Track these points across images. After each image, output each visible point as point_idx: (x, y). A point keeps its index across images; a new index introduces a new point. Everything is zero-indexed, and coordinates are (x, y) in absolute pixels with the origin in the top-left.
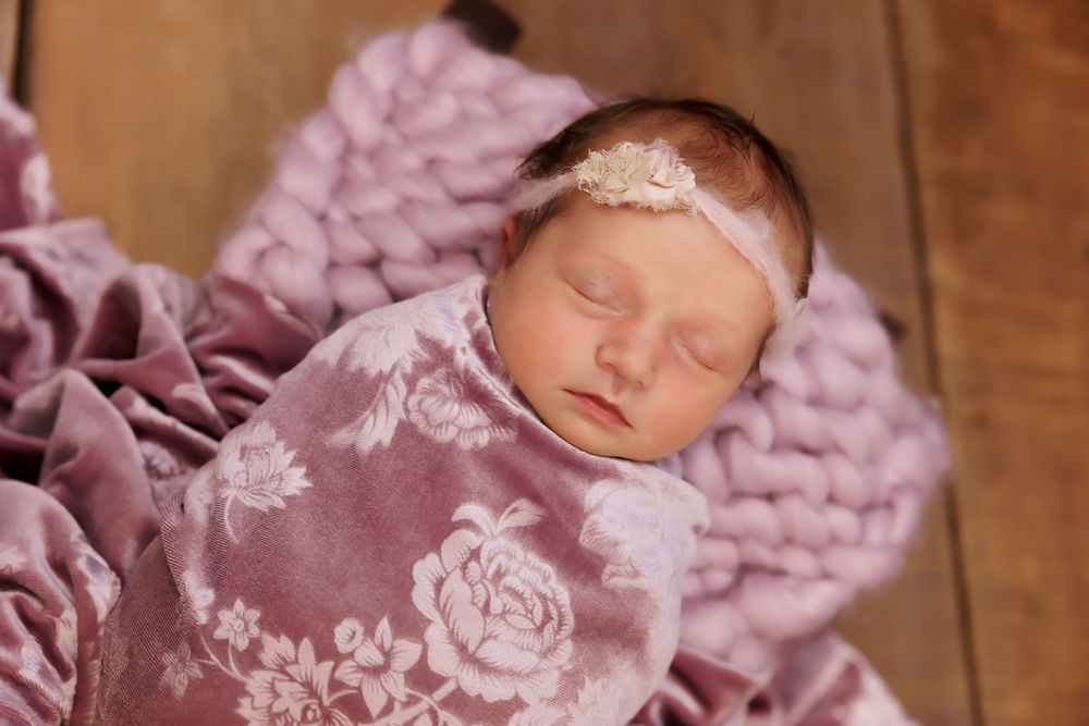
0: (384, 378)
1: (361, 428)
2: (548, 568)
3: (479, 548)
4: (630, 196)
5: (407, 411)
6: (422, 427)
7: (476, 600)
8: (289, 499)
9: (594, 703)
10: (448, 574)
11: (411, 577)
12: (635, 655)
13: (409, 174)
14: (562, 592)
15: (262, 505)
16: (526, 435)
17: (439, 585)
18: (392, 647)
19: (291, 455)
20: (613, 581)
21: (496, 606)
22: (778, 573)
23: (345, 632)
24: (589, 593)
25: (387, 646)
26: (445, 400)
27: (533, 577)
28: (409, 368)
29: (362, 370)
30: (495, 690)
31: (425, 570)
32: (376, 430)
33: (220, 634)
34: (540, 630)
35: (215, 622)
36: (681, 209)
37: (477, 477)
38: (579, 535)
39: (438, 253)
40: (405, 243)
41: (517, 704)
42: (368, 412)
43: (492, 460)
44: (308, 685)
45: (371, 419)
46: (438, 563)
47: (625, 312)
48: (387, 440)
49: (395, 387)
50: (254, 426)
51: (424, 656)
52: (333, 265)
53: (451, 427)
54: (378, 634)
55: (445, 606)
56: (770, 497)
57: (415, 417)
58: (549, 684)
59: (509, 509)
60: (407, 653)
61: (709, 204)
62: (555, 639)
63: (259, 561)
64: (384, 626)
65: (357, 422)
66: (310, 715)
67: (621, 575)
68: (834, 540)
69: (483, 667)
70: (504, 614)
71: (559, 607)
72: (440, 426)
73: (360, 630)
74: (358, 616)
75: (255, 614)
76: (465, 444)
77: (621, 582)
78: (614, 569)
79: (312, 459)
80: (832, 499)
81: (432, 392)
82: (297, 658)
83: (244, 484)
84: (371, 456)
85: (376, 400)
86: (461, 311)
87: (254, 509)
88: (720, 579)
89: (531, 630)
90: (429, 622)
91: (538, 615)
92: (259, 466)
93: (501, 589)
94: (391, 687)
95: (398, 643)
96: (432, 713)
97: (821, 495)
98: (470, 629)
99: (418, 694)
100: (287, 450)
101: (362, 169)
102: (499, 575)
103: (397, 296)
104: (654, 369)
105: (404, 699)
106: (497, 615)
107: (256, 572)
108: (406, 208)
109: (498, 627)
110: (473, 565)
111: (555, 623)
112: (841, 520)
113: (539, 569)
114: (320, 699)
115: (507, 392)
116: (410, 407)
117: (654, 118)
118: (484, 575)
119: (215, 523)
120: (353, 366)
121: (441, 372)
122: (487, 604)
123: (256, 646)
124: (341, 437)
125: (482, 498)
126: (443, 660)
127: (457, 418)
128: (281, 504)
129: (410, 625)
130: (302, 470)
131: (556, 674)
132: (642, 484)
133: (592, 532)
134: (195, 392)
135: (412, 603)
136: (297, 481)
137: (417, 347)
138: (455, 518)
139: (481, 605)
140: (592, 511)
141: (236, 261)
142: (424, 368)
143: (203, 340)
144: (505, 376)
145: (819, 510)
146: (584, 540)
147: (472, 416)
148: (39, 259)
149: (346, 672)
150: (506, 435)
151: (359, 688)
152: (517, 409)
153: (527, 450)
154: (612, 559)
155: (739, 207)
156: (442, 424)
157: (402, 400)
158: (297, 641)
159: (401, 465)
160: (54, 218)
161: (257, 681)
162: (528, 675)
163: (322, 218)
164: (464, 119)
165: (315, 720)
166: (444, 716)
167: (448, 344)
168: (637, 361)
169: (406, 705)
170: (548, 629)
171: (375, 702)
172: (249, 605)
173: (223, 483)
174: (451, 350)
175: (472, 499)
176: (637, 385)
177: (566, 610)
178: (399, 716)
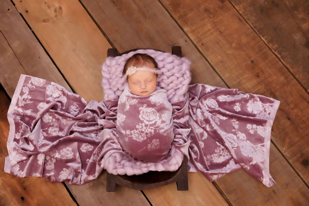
0: (125, 102)
2: (151, 108)
3: (143, 111)
4: (132, 74)
5: (129, 104)
6: (131, 104)
7: (146, 116)
9: (164, 116)
10: (142, 115)
11: (139, 118)
13: (115, 78)
14: (154, 109)
15: (123, 121)
16: (140, 98)
17: (142, 117)
21: (148, 115)
22: (179, 88)
23: (137, 127)
24: (156, 108)
27: (150, 110)
30: (153, 122)
31: (140, 116)
32: (128, 107)
33: (127, 134)
34: (154, 114)
35: (126, 133)
36: (137, 71)
37: (139, 105)
39: (123, 84)
40: (119, 86)
41: (156, 122)
42: (126, 106)
43: (139, 103)
44: (137, 133)
47: (139, 83)
48: (129, 108)
49: (127, 102)
50: (118, 114)
51: (145, 124)
52: (115, 92)
55: (144, 118)
56: (172, 82)
58: (158, 118)
59: (144, 106)
60: (144, 124)
61: (139, 69)
64: (140, 124)
65: (126, 108)
68: (181, 81)
69: (151, 121)
72: (133, 103)
74: (137, 124)
75: (129, 130)
76: (136, 103)
77: (159, 104)
79: (124, 114)
80: (178, 78)
81: (130, 100)
82: (135, 132)
83: (121, 120)
84: (129, 110)
86: (128, 90)
88: (174, 93)
91: (153, 113)
92: (121, 117)
94: (144, 128)
95: (142, 124)
96: (149, 128)
97: (177, 78)
98: (147, 118)
99: (147, 127)
100: (122, 114)
101: (110, 80)
102: (147, 112)
103: (123, 91)
104: (146, 86)
107: (127, 127)
108: (117, 82)
110: (144, 113)
112: (181, 79)
114: (139, 133)
117: (129, 63)
119: (121, 125)
120: (122, 102)
121: (129, 98)
123: (131, 133)
124: (126, 110)
126: (147, 123)
127: (133, 101)
128: (125, 119)
129: (142, 122)
130: (124, 115)
131: (158, 117)
132: (154, 94)
134: (112, 113)
135: (141, 120)
136: (125, 116)
137: (126, 97)
138: (139, 110)
140: (151, 101)
141: (106, 99)
142: (128, 99)
143: (109, 108)
144: (135, 95)
146: (152, 104)
147: (135, 100)
148: (90, 108)
149: (140, 130)
150: (139, 100)
152: (138, 97)
153: (141, 100)
154: (156, 103)
155: (142, 66)
158: (134, 130)
159: (132, 109)
160: (88, 103)
161: (133, 136)
162: (156, 119)
163: (110, 89)
164: (116, 69)
165: (140, 135)
166: (150, 127)
167: (128, 95)
168: (143, 87)
169: (146, 129)
170: (155, 113)
171: (144, 130)
172: (128, 130)
173: (119, 121)
174: (129, 95)
175: (140, 107)
176: (145, 88)
177: (155, 111)
178: (146, 130)
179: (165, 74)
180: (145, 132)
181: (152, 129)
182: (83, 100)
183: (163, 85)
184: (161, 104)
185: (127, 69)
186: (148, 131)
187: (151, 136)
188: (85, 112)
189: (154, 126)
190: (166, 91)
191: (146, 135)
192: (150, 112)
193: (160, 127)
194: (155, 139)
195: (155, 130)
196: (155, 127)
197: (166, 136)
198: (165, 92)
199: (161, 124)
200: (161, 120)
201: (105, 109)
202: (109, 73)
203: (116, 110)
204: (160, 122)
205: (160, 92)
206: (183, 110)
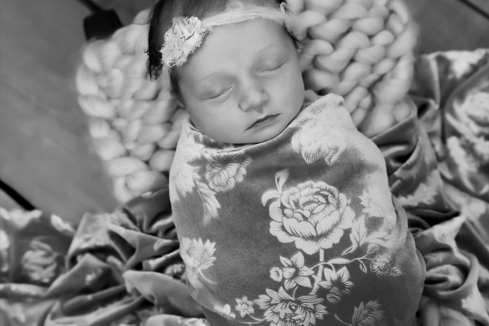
0: (195, 188)
1: (207, 210)
3: (282, 204)
4: (187, 52)
5: (213, 190)
6: (223, 190)
7: (299, 220)
8: (215, 254)
9: (370, 200)
10: (282, 222)
11: (273, 236)
12: (366, 170)
13: (133, 109)
16: (254, 154)
17: (283, 228)
18: (292, 262)
19: (200, 240)
20: (332, 161)
22: (381, 78)
23: (274, 274)
24: (329, 174)
25: (290, 264)
26: (219, 173)
27: (308, 191)
28: (198, 177)
29: (187, 193)
31: (274, 229)
32: (213, 206)
33: (243, 314)
34: (328, 203)
35: (237, 313)
36: (206, 35)
37: (256, 184)
38: (305, 162)
39: (169, 123)
40: (157, 132)
41: (347, 232)
42: (204, 204)
43: (253, 174)
44: (283, 301)
45: (207, 204)
46: (275, 223)
47: (233, 86)
48: (219, 206)
49: (202, 187)
50: (182, 242)
51: (304, 254)
52: (147, 162)
53: (231, 180)
54: (284, 263)
55: (293, 232)
56: (352, 61)
57: (218, 189)
58: (350, 213)
59: (276, 181)
60: (299, 259)
62: (336, 199)
63: (228, 282)
64: (283, 260)
65: (205, 210)
66: (293, 308)
67: (332, 156)
68: (387, 47)
69: (325, 235)
70: (312, 213)
71: (325, 190)
72: (227, 183)
73: (277, 269)
74: (272, 266)
75: (245, 299)
76: (240, 179)
77: (335, 158)
78: (328, 157)
79: (207, 235)
80: (371, 37)
81: (213, 176)
82: (271, 298)
83: (199, 264)
84: (220, 216)
85: (201, 198)
87: (209, 268)
88: (367, 101)
89: (326, 206)
90: (294, 242)
91: (322, 200)
92: (197, 253)
93: (302, 207)
94: (306, 274)
95: (292, 259)
96: (326, 266)
97: (367, 40)
98: (306, 229)
99: (316, 266)
100: (197, 240)
101: (120, 123)
102: (297, 204)
104: (263, 92)
105: (313, 272)
106: (310, 216)
107: (231, 286)
108: (145, 121)
109: (315, 218)
110: (286, 211)
111: (330, 195)
112: (383, 38)
113: (306, 186)
114: (290, 300)
115: (233, 148)
116: (213, 188)
118: (293, 210)
119: (205, 284)
120: (184, 194)
121: (208, 167)
122: (304, 217)
123: (256, 307)
124: (206, 219)
125: (265, 189)
126: (311, 248)
127: (229, 175)
128: (214, 258)
129: (290, 250)
130: (208, 241)
131: (349, 208)
133: (308, 157)
134: (161, 242)
135: (282, 243)
136: (211, 247)
137: (193, 168)
138: (264, 205)
139: (302, 219)
140: (300, 151)
141: (123, 196)
142: (202, 172)
144: (227, 145)
145: (371, 45)
146: (309, 161)
147: (232, 168)
148: (85, 245)
149: (289, 285)
150: (248, 162)
151: (297, 285)
152: (242, 150)
153: (259, 158)
154: (324, 156)
156: (227, 182)
157: (208, 189)
158: (265, 293)
159: (231, 208)
161: (268, 316)
162: (340, 220)
163: (128, 154)
165: (296, 307)
166: (330, 262)
167: (199, 156)
168: (255, 98)
169: (316, 273)
170: (330, 199)
171: (306, 283)
172: (241, 298)
173: (194, 269)
174: (203, 157)
175: (262, 193)
176: (265, 103)
177: (329, 187)
178: (318, 278)
179: (319, 32)
180: (316, 287)
181: (337, 267)
182: (57, 221)
183: (321, 79)
184: (345, 154)
185: (163, 42)
186: (324, 279)
187: (344, 297)
188: (73, 261)
189: (344, 253)
190: (341, 99)
191: (321, 300)
192: (311, 198)
193: (370, 247)
194: (362, 304)
195: (353, 268)
196: (348, 256)
197: (401, 278)
198: (341, 104)
199: (369, 233)
200: (362, 219)
201: (132, 235)
202: (109, 98)
203: (171, 227)
204: (364, 230)
205: (324, 106)
206: (420, 154)
